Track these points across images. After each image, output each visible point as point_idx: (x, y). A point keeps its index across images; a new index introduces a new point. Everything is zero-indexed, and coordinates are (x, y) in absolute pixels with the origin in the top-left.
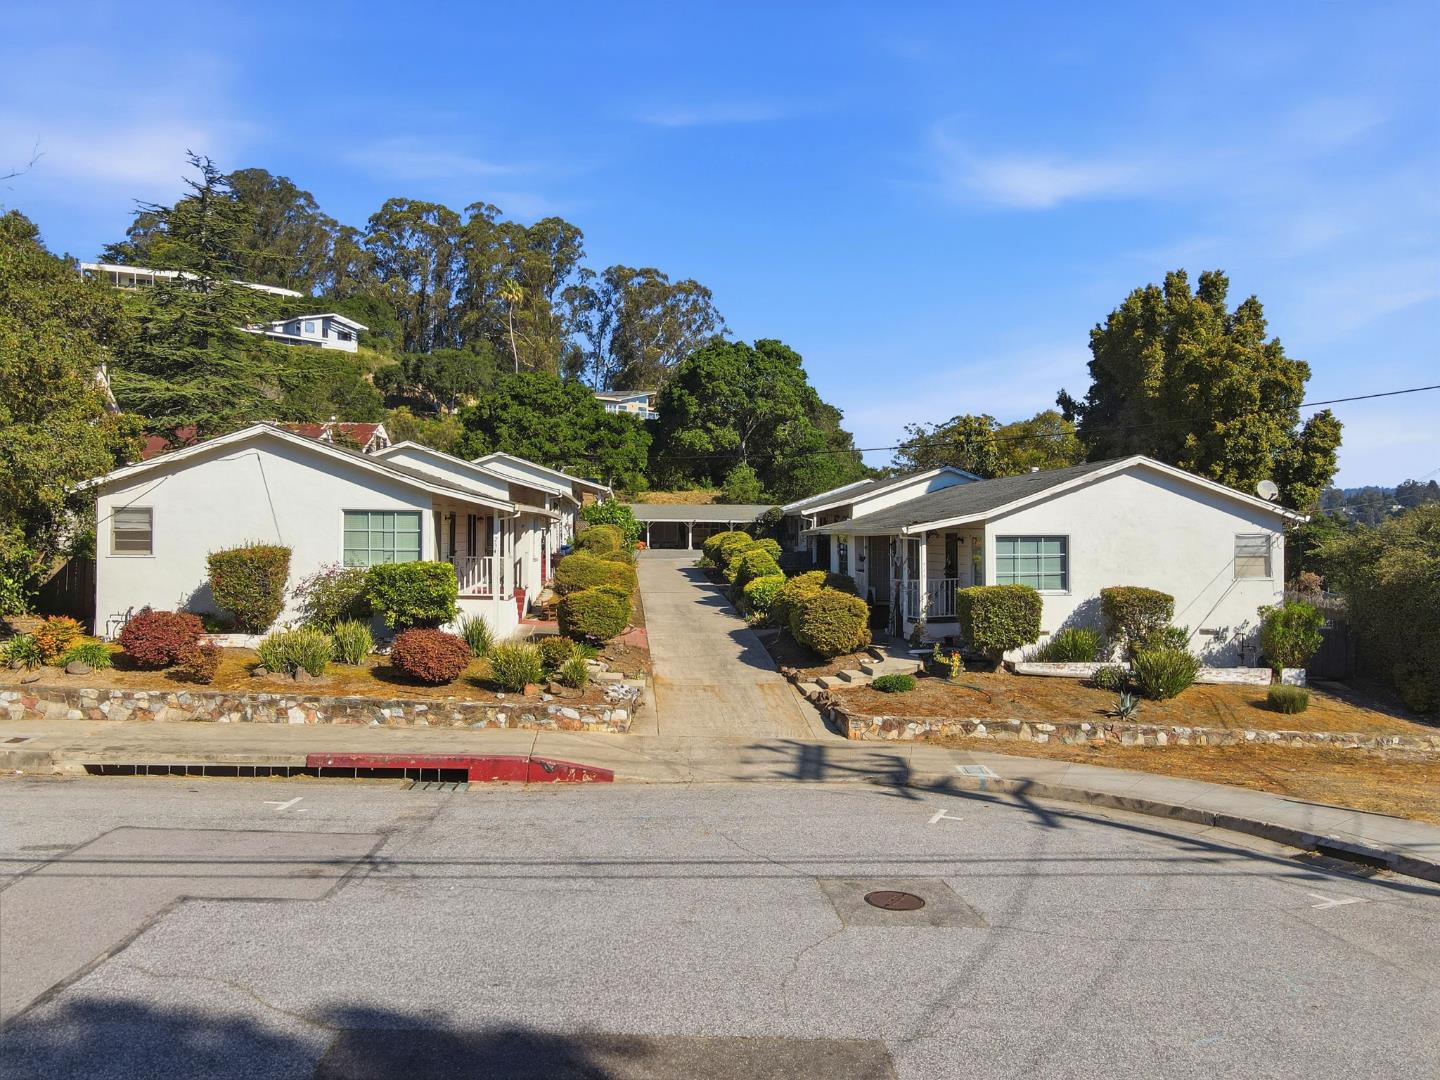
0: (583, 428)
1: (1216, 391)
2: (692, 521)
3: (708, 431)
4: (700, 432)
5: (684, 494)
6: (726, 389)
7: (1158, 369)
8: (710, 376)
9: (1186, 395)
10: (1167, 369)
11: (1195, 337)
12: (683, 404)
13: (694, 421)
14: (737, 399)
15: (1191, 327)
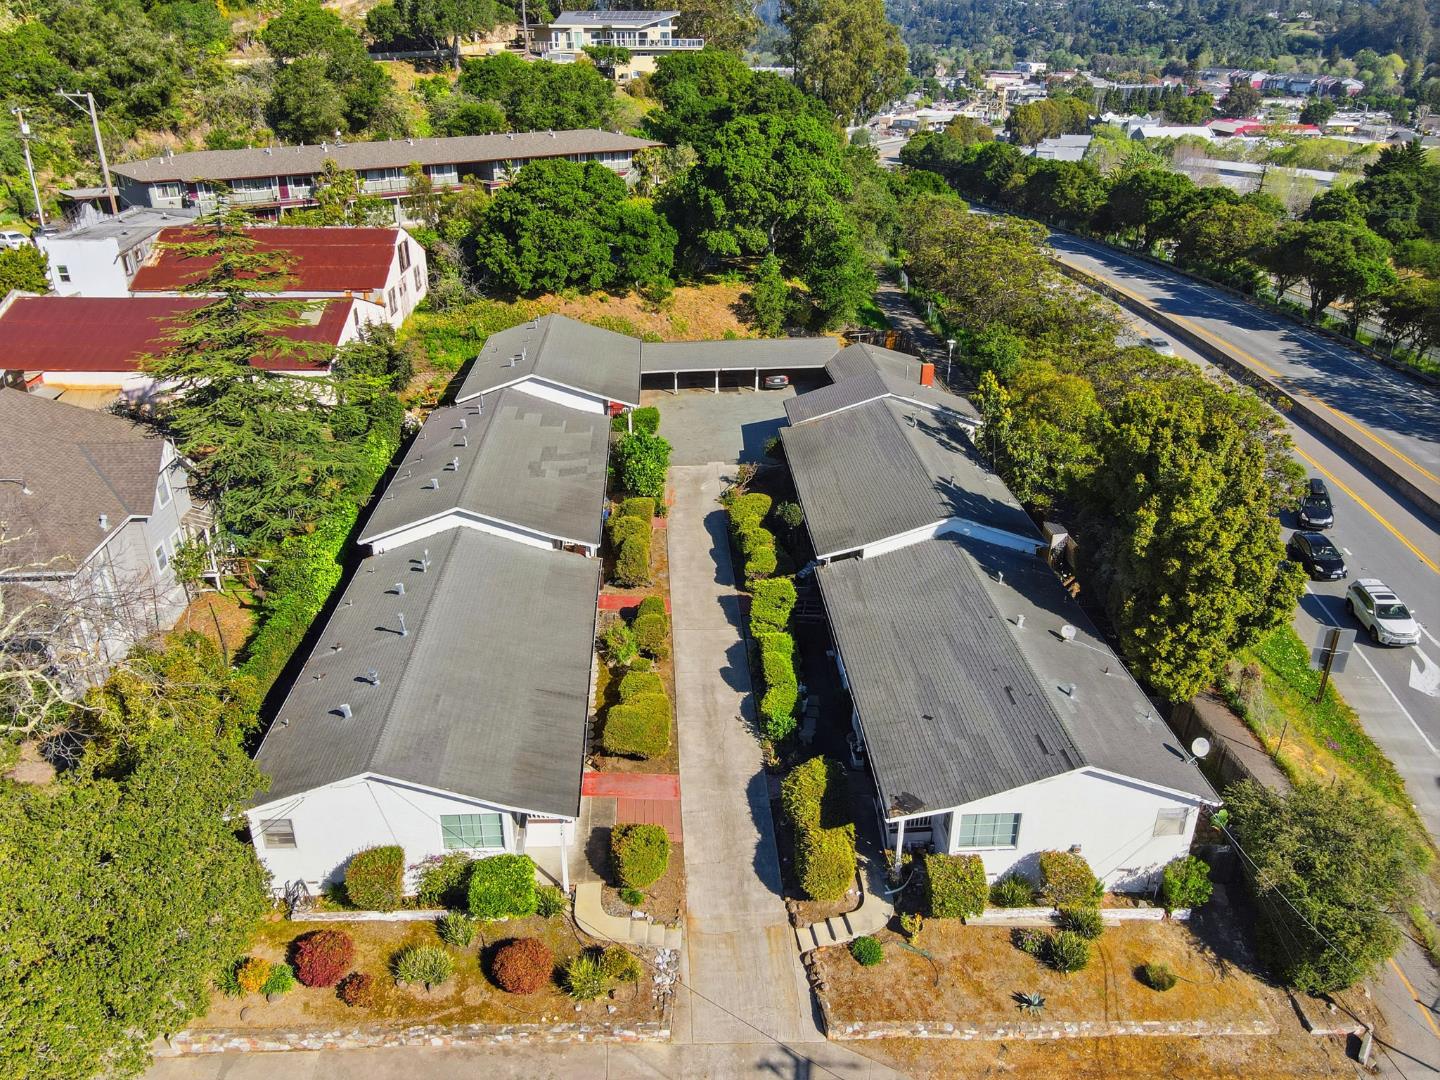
0: (605, 229)
1: (1194, 571)
2: (718, 369)
3: (735, 232)
4: (727, 234)
5: (710, 289)
6: (754, 193)
7: (1148, 531)
8: (737, 178)
9: (1167, 568)
10: (1158, 529)
11: (1188, 506)
12: (709, 208)
13: (721, 222)
14: (765, 203)
15: (1186, 495)
